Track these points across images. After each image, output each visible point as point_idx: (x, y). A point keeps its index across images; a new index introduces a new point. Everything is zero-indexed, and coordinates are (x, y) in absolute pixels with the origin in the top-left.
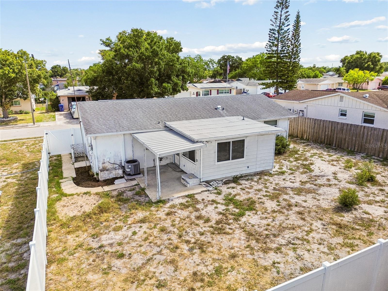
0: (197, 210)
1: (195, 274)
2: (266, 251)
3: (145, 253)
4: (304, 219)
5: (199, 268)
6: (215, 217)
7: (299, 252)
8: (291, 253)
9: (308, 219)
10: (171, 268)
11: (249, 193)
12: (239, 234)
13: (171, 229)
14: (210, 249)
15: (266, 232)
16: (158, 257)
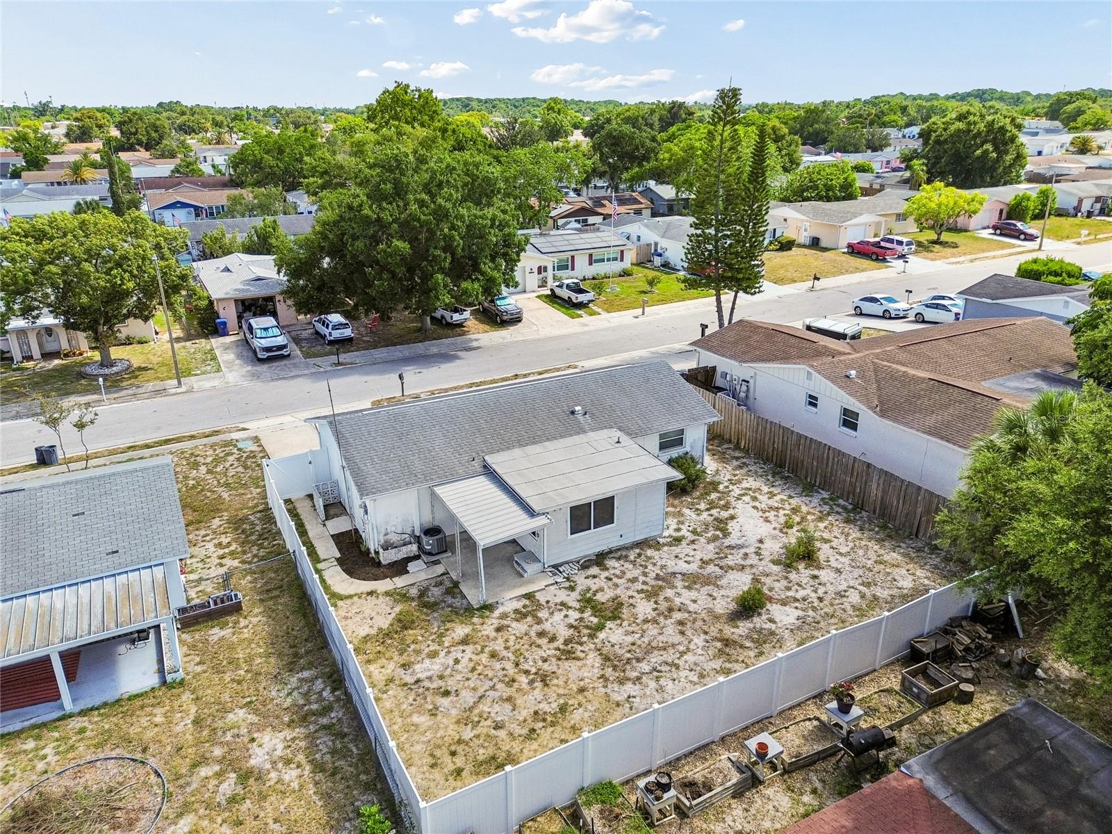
0: (539, 621)
1: (536, 713)
2: (621, 682)
3: (474, 689)
4: (682, 633)
5: (541, 706)
6: (564, 633)
7: (662, 682)
8: (653, 684)
9: (689, 633)
10: (508, 707)
11: (616, 586)
12: (593, 660)
13: (505, 653)
14: (555, 681)
15: (629, 655)
16: (491, 693)
